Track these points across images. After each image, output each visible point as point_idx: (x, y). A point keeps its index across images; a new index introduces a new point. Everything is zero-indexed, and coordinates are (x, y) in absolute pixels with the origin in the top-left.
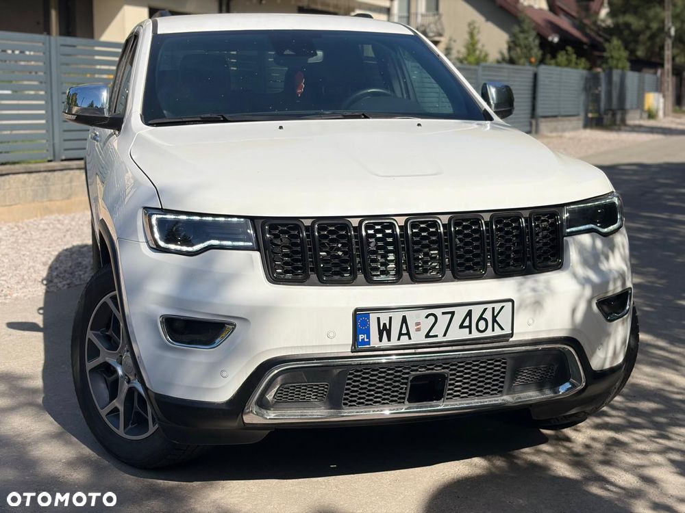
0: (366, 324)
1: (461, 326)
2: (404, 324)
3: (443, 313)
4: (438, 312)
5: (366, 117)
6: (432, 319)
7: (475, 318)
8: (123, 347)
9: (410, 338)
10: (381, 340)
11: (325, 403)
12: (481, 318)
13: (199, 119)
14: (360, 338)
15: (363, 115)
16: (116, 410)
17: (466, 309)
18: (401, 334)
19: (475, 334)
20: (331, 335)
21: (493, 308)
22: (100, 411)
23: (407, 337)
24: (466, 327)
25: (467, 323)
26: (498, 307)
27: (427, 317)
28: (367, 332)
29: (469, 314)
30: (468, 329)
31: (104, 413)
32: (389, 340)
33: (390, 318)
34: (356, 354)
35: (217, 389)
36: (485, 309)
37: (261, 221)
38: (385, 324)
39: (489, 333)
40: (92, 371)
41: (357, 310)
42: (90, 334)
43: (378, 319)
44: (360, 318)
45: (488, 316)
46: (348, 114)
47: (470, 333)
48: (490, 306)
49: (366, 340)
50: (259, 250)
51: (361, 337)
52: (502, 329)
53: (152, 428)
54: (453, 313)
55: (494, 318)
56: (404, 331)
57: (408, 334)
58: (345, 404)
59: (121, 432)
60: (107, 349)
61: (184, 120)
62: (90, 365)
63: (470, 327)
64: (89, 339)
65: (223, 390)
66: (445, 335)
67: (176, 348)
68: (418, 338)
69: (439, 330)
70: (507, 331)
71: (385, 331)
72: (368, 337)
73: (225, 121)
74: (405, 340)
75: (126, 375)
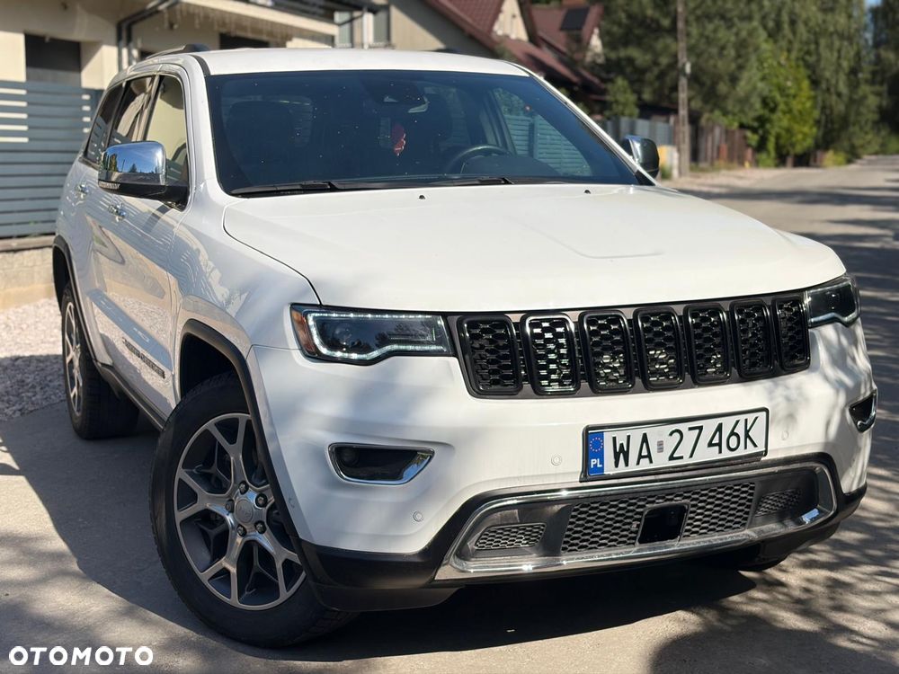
0: (599, 445)
1: (711, 445)
2: (645, 445)
3: (691, 429)
4: (683, 427)
5: (507, 183)
6: (677, 436)
7: (726, 432)
8: (234, 489)
9: (651, 462)
10: (617, 465)
11: (537, 549)
12: (733, 433)
13: (299, 187)
14: (592, 464)
15: (504, 179)
16: (225, 572)
17: (715, 423)
18: (640, 457)
19: (726, 454)
20: (557, 460)
21: (746, 420)
22: (200, 575)
23: (647, 460)
24: (715, 445)
25: (716, 440)
26: (751, 417)
27: (671, 434)
28: (601, 456)
29: (719, 428)
30: (717, 448)
31: (204, 576)
32: (627, 465)
33: (629, 437)
34: (585, 484)
35: (405, 536)
36: (738, 422)
37: (456, 318)
38: (622, 445)
39: (741, 452)
40: (184, 522)
41: (588, 429)
42: (181, 473)
43: (614, 439)
44: (592, 439)
45: (740, 430)
46: (485, 178)
47: (720, 452)
48: (742, 418)
49: (599, 466)
50: (455, 355)
51: (593, 462)
52: (755, 446)
53: (284, 594)
54: (700, 428)
55: (747, 432)
56: (644, 453)
57: (649, 456)
58: (564, 549)
59: (234, 600)
60: (209, 492)
61: (279, 189)
62: (180, 516)
63: (719, 445)
64: (180, 480)
65: (414, 540)
66: (691, 456)
67: (353, 486)
68: (661, 461)
69: (684, 450)
70: (761, 448)
71: (621, 453)
72: (602, 462)
73: (333, 189)
74: (645, 465)
75: (240, 525)
